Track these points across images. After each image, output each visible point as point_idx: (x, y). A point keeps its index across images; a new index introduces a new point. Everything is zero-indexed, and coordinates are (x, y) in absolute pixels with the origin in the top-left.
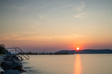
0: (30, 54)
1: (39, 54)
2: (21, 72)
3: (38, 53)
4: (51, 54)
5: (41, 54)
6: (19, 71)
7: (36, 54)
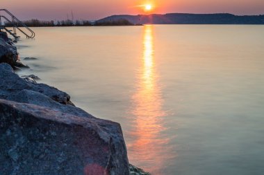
0: (36, 24)
1: (58, 25)
2: (15, 69)
3: (56, 23)
4: (87, 24)
5: (64, 25)
6: (10, 67)
7: (51, 25)
